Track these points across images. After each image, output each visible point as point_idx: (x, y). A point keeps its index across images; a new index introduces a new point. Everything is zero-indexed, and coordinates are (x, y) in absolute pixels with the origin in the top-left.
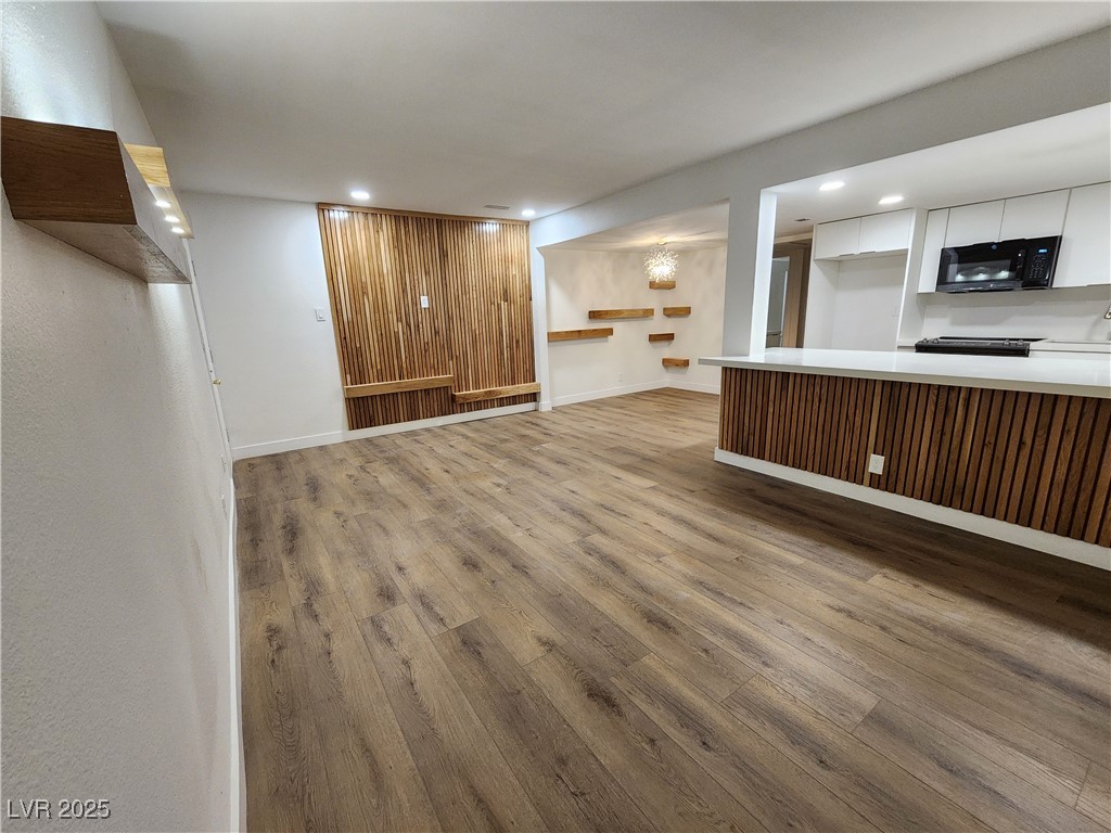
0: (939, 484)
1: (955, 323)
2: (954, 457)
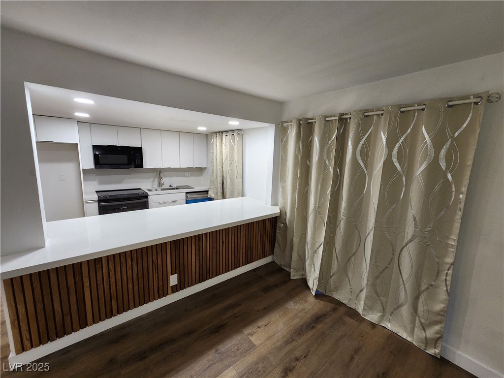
2: (204, 258)
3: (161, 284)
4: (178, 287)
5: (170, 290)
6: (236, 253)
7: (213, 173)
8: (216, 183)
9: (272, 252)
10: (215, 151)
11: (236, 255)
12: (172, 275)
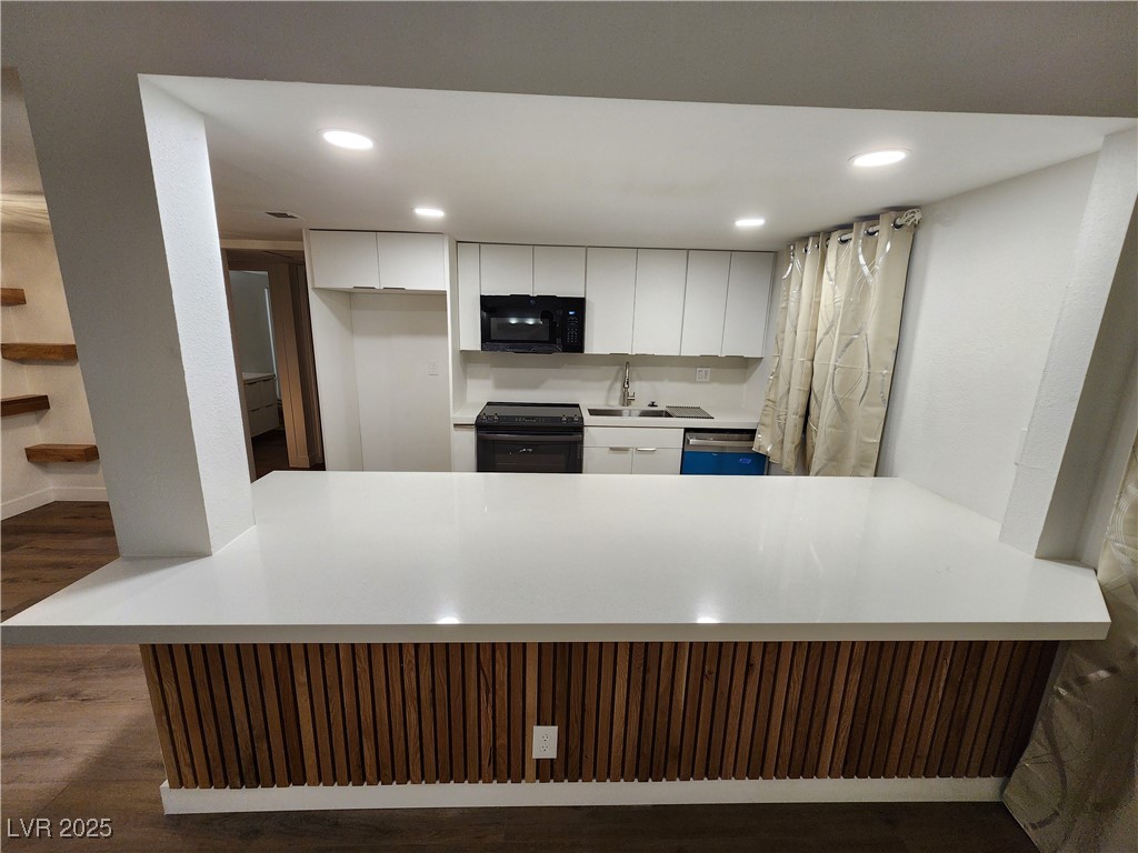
0: (646, 749)
1: (499, 385)
2: (664, 702)
3: (502, 741)
4: (559, 768)
5: (530, 769)
6: (805, 717)
7: (777, 377)
8: (782, 409)
9: (1004, 764)
10: (792, 304)
11: (803, 729)
12: (538, 724)
